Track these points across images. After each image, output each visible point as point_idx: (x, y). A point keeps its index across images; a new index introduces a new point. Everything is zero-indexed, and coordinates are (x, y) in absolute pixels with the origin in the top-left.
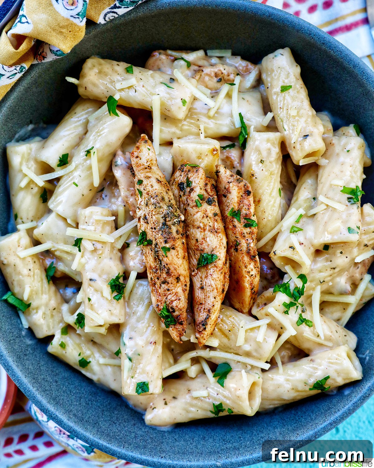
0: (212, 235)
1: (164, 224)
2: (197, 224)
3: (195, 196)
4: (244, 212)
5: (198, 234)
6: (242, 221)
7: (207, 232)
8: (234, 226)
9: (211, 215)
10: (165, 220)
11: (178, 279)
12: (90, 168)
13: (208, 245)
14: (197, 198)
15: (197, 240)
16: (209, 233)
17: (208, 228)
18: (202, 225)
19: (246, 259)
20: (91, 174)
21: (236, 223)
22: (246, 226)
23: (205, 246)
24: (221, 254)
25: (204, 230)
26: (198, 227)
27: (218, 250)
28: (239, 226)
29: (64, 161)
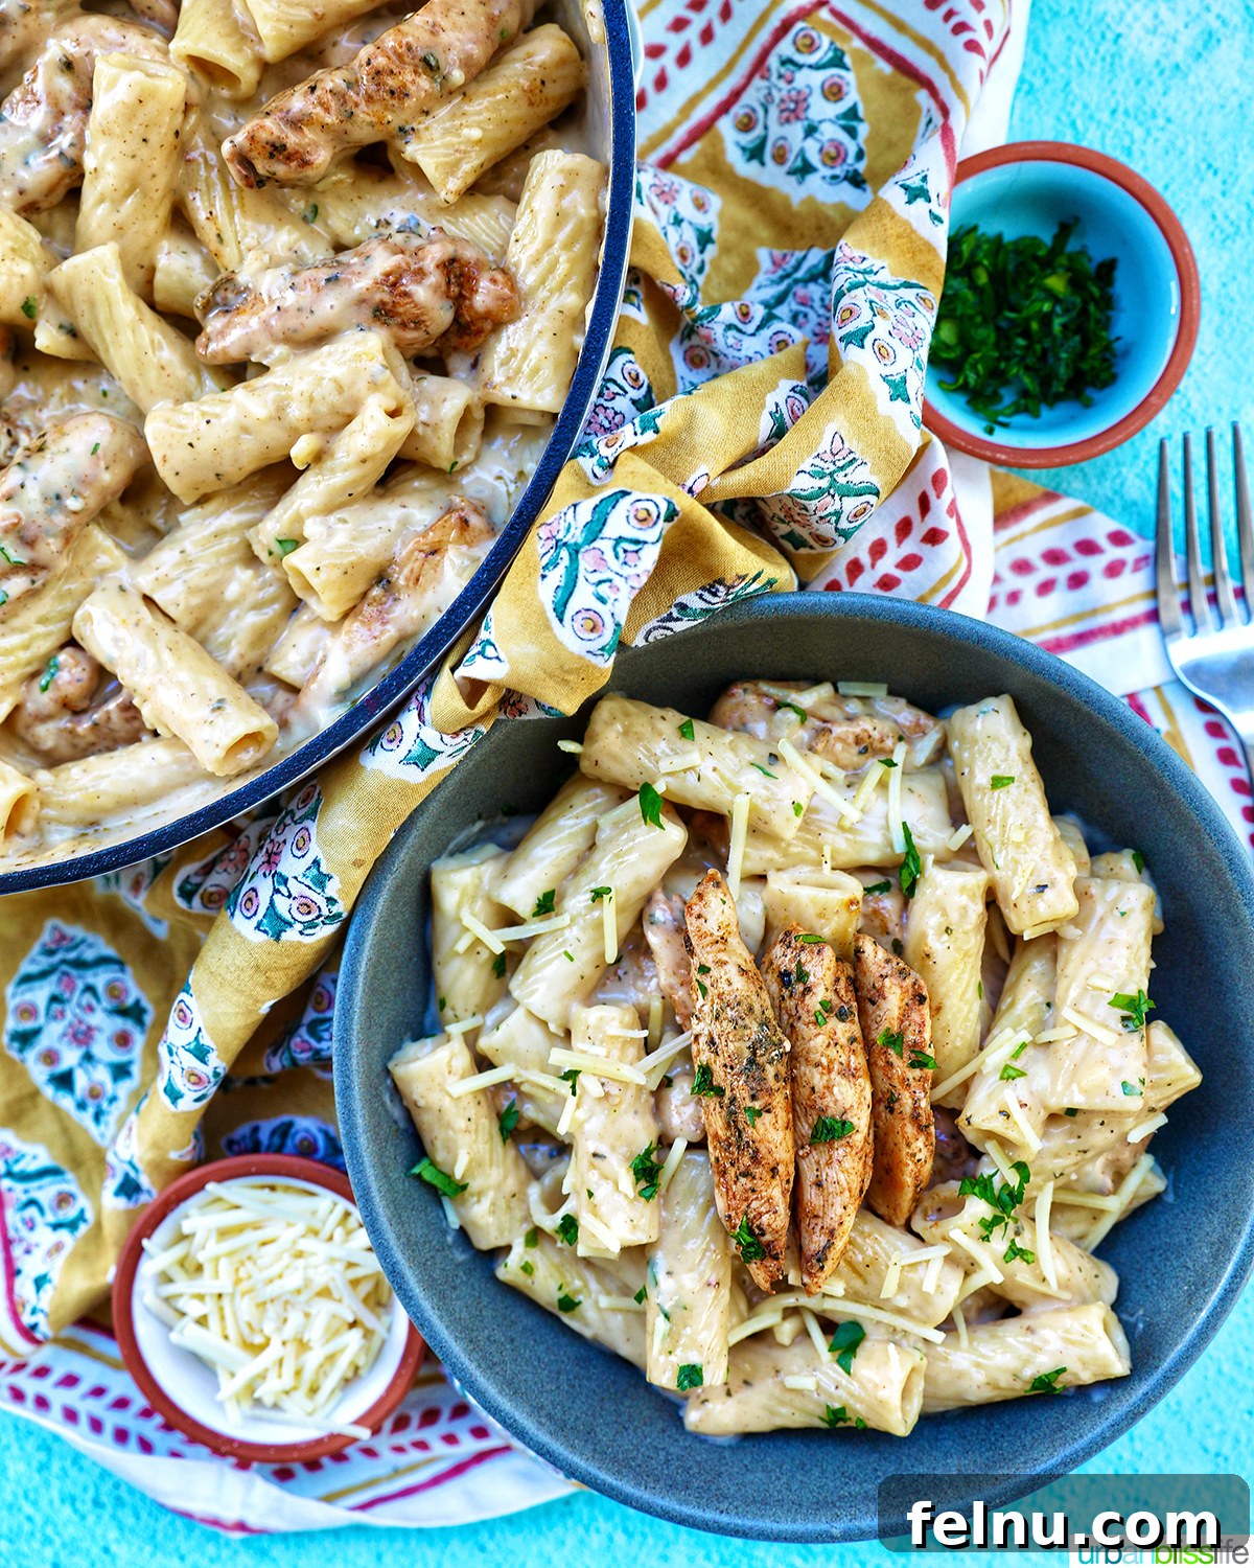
0: (844, 1081)
1: (751, 1062)
2: (815, 1057)
3: (814, 1002)
4: (910, 1037)
5: (817, 1079)
6: (906, 1054)
7: (833, 1075)
8: (890, 1064)
9: (843, 1041)
10: (754, 1054)
11: (774, 1171)
12: (599, 925)
13: (836, 1101)
14: (819, 1007)
15: (813, 1089)
16: (838, 1078)
17: (836, 1067)
18: (824, 1061)
19: (910, 1130)
20: (602, 937)
21: (894, 1058)
22: (913, 1065)
23: (828, 1100)
24: (861, 1120)
25: (830, 1071)
26: (818, 1065)
27: (855, 1111)
28: (900, 1066)
29: (547, 905)
